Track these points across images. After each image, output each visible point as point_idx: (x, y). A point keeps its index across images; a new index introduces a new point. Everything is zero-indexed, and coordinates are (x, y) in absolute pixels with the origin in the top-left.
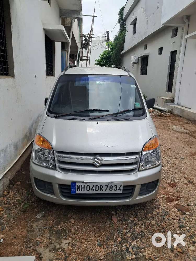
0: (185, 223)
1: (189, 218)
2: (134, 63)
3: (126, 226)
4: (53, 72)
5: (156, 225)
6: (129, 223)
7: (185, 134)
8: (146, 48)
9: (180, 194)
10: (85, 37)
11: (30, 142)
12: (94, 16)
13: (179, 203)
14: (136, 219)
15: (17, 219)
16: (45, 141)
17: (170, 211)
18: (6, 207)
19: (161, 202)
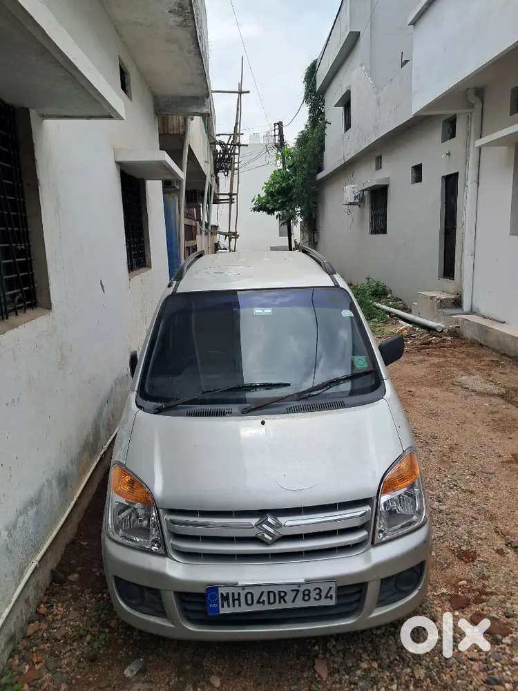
0: (500, 669)
1: (510, 655)
2: (351, 204)
3: (353, 686)
4: (146, 258)
5: (428, 679)
6: (359, 677)
7: (493, 399)
8: (379, 167)
9: (487, 583)
10: (221, 144)
11: (96, 459)
12: (240, 93)
13: (483, 610)
14: (375, 665)
15: (76, 684)
16: (135, 483)
17: (460, 635)
18: (47, 651)
19: (438, 609)
